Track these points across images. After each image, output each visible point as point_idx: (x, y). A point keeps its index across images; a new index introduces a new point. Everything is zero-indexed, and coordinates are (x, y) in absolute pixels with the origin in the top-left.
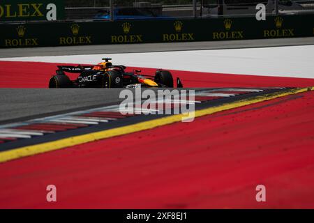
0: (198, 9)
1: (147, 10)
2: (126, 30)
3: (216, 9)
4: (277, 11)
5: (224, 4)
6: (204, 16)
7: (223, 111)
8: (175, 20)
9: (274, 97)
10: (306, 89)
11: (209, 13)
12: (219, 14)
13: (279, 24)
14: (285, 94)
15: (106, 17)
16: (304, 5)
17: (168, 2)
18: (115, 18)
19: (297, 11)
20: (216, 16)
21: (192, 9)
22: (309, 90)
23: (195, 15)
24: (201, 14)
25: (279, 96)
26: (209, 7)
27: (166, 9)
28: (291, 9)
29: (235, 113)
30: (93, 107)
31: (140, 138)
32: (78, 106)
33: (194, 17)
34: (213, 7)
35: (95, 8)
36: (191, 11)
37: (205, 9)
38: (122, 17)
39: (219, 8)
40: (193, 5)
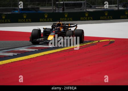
0: (54, 8)
1: (33, 9)
2: (25, 17)
3: (61, 9)
4: (86, 10)
5: (65, 7)
6: (57, 11)
7: (64, 50)
8: (44, 13)
9: (85, 45)
10: (98, 41)
11: (59, 10)
12: (63, 11)
13: (87, 15)
14: (89, 43)
15: (16, 12)
16: (97, 7)
17: (42, 6)
18: (20, 12)
19: (94, 10)
20: (61, 11)
21: (52, 8)
22: (99, 42)
23: (53, 11)
24: (55, 11)
25: (87, 44)
26: (59, 8)
27: (41, 8)
28: (92, 9)
29: (69, 51)
30: (12, 48)
31: (30, 61)
32: (4, 48)
33: (52, 12)
34: (60, 8)
35: (11, 8)
36: (51, 10)
37: (57, 9)
38: (23, 12)
39: (63, 8)
40: (52, 7)
